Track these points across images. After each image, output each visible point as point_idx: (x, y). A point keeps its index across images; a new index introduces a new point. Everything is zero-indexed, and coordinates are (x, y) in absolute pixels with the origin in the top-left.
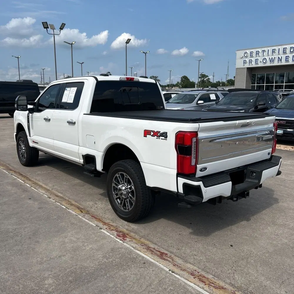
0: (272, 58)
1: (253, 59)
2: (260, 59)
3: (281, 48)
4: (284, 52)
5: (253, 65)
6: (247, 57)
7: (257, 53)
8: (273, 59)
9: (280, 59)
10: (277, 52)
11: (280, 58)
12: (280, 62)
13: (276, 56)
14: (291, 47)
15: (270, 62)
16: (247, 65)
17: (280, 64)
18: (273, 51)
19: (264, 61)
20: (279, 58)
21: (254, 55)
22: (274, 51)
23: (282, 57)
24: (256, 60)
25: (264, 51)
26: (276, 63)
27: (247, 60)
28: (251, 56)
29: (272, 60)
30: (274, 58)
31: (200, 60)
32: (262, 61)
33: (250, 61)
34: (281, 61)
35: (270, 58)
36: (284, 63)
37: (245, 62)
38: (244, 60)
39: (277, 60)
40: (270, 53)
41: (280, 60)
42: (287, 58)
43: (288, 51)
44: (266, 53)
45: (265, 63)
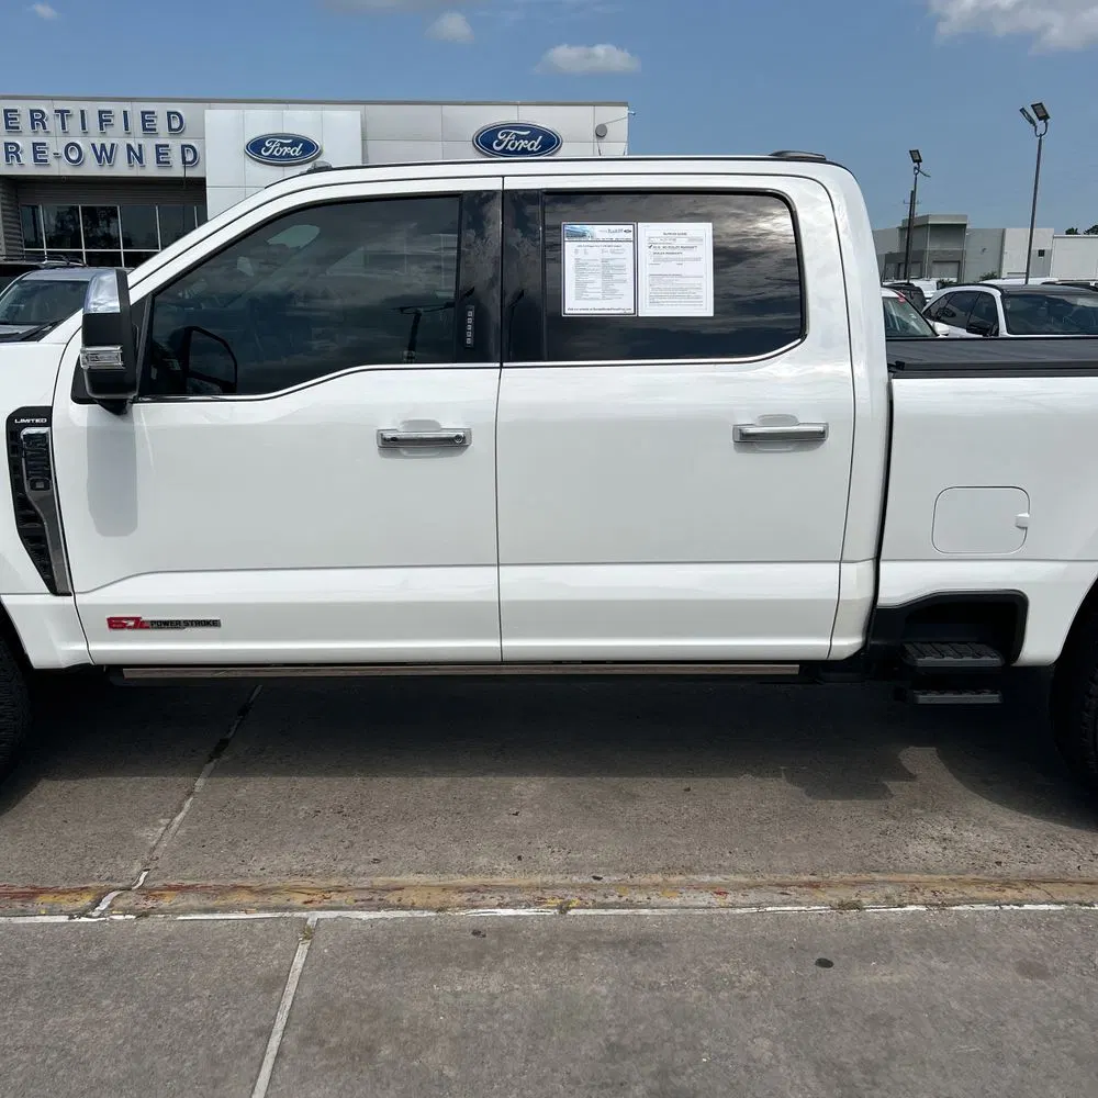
0: (103, 146)
1: (25, 142)
3: (135, 110)
4: (148, 127)
5: (27, 167)
7: (38, 119)
8: (108, 148)
9: (134, 152)
10: (118, 121)
11: (137, 151)
12: (136, 163)
13: (115, 137)
14: (169, 113)
15: (99, 161)
17: (136, 172)
18: (101, 121)
19: (74, 157)
20: (129, 147)
21: (24, 122)
22: (104, 119)
23: (140, 146)
24: (38, 149)
25: (63, 113)
26: (121, 168)
28: (12, 128)
29: (104, 155)
30: (113, 145)
32: (62, 152)
33: (12, 151)
34: (140, 159)
35: (93, 145)
36: (151, 169)
39: (121, 155)
40: (93, 122)
41: (135, 155)
42: (161, 151)
43: (161, 123)
44: (74, 124)
45: (78, 162)
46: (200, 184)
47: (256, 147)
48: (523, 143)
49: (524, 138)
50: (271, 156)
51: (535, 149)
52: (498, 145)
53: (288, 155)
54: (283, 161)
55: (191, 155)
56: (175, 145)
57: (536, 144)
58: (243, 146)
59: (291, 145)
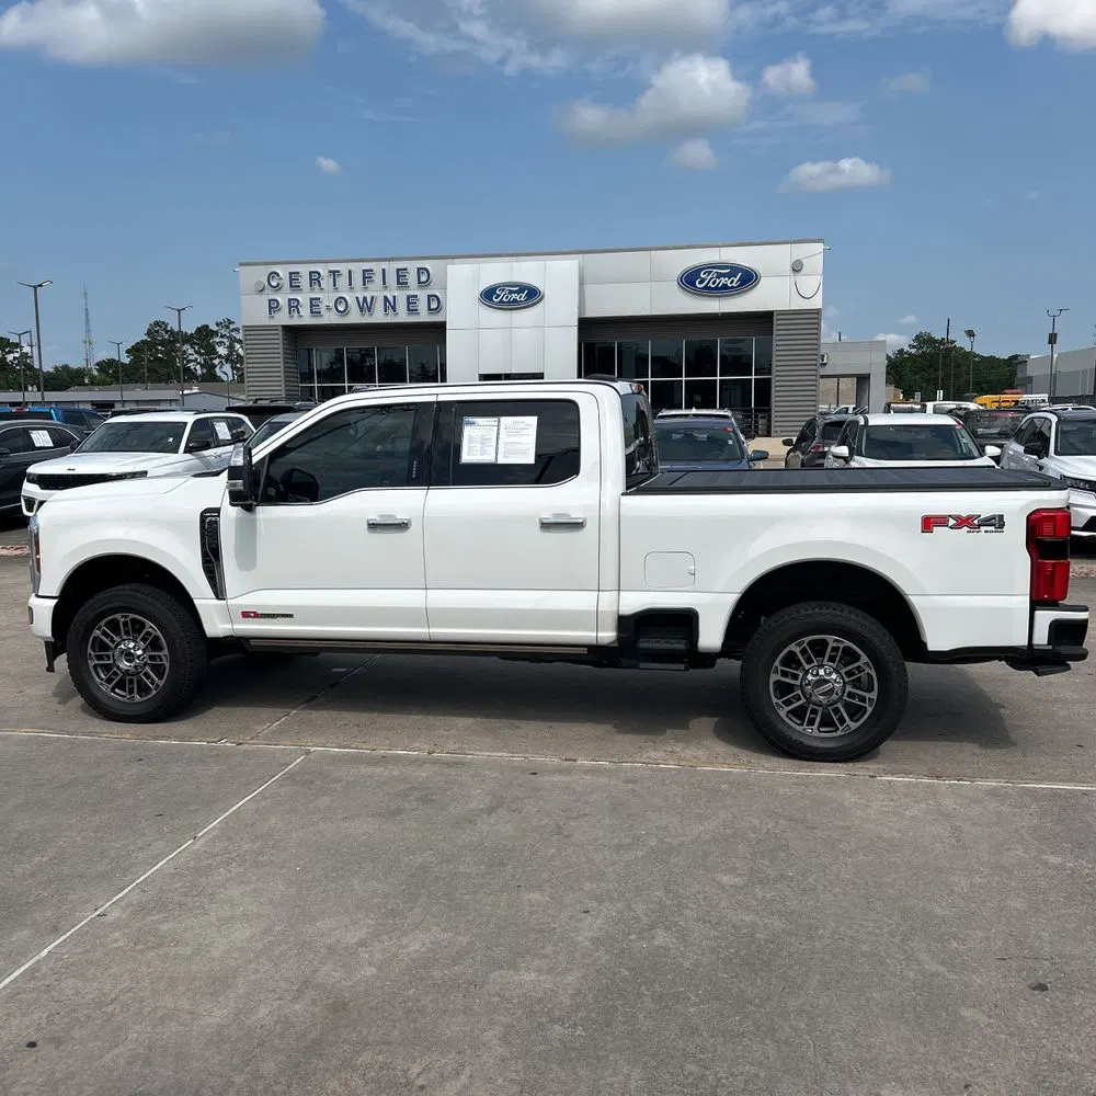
0: (365, 298)
1: (304, 298)
2: (327, 299)
3: (392, 268)
4: (402, 283)
5: (305, 318)
6: (278, 288)
7: (315, 278)
8: (369, 300)
9: (389, 303)
10: (378, 278)
11: (391, 300)
12: (390, 311)
13: (376, 291)
14: (419, 269)
15: (361, 310)
16: (283, 318)
17: (390, 319)
18: (364, 278)
19: (341, 308)
20: (386, 298)
21: (304, 282)
22: (367, 276)
23: (394, 297)
24: (314, 302)
25: (335, 274)
26: (379, 316)
27: (282, 299)
28: (295, 287)
29: (366, 306)
30: (373, 298)
31: (41, 285)
32: (332, 304)
33: (294, 306)
34: (394, 311)
35: (357, 298)
36: (402, 316)
37: (273, 307)
38: (270, 301)
39: (379, 305)
40: (358, 279)
41: (390, 305)
42: (411, 301)
43: (412, 279)
44: (343, 281)
45: (344, 313)
46: (440, 328)
47: (488, 295)
48: (723, 280)
49: (724, 275)
50: (501, 301)
51: (734, 284)
52: (700, 283)
53: (515, 301)
54: (512, 306)
55: (436, 304)
56: (422, 295)
57: (736, 280)
58: (477, 295)
59: (518, 292)
